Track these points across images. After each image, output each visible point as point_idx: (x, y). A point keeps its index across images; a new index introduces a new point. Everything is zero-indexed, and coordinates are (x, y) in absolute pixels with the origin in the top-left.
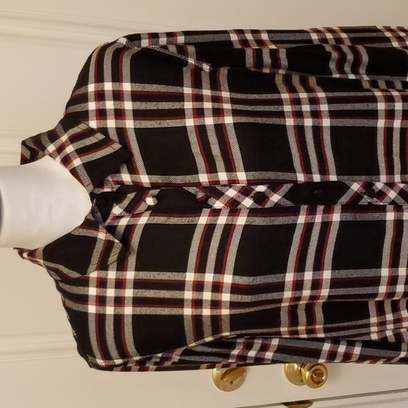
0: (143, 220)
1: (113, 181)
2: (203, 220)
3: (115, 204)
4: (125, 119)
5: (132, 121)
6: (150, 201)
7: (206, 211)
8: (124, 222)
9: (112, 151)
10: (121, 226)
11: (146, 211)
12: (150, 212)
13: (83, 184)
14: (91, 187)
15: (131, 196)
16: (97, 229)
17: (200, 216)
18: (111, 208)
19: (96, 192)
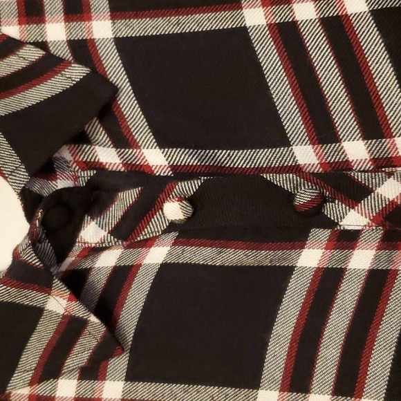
0: (157, 255)
1: (78, 163)
2: (311, 257)
3: (87, 218)
4: (89, 19)
5: (108, 23)
6: (173, 210)
7: (320, 235)
8: (108, 260)
9: (68, 84)
10: (100, 269)
11: (164, 232)
12: (174, 235)
13: (5, 178)
14: (23, 176)
15: (128, 197)
16: (46, 288)
17: (302, 247)
18: (78, 228)
19: (36, 188)
